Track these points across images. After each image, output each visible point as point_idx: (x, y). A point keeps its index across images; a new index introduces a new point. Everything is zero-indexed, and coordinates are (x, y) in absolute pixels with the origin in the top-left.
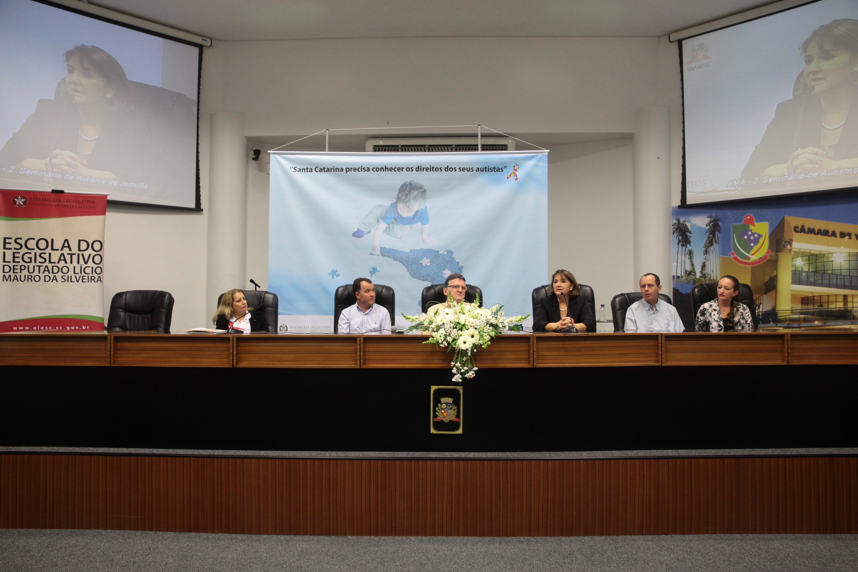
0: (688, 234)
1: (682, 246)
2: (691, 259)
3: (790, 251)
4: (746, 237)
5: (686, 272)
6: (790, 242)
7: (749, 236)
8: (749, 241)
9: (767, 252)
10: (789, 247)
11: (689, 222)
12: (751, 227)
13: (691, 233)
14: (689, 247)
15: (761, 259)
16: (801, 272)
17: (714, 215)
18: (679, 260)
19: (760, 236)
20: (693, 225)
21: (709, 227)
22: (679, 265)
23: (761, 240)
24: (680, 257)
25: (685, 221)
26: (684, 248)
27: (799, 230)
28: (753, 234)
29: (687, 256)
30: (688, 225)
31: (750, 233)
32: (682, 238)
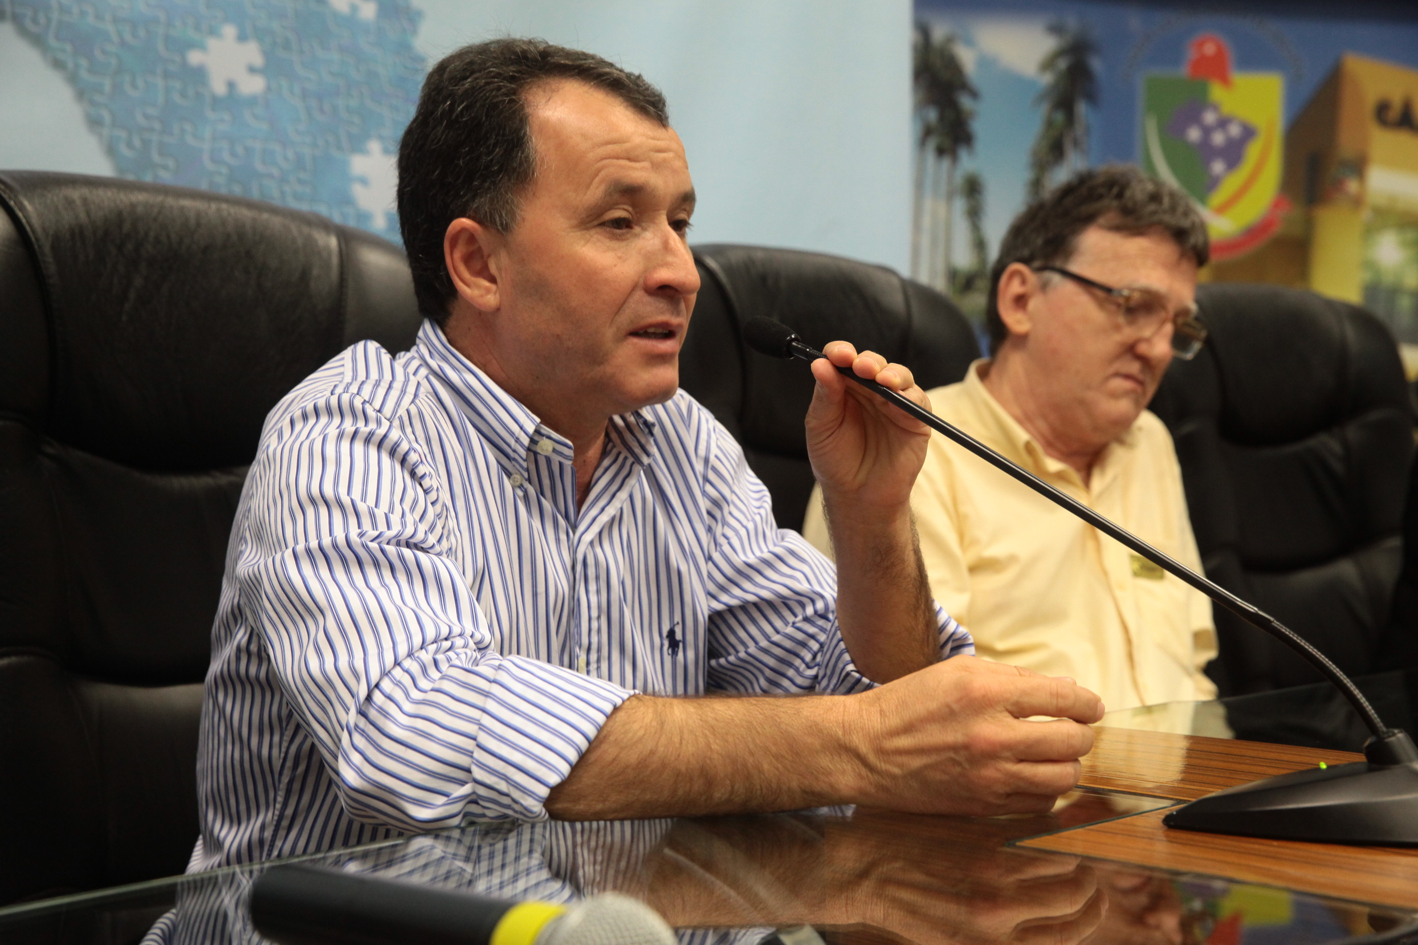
0: (966, 102)
1: (941, 152)
2: (974, 214)
3: (1358, 202)
4: (1194, 134)
5: (953, 274)
6: (1358, 167)
7: (1207, 131)
8: (1206, 151)
9: (1276, 205)
10: (1352, 186)
11: (969, 42)
12: (1217, 92)
13: (974, 94)
14: (968, 163)
15: (1253, 233)
16: (1394, 292)
17: (1072, 22)
18: (927, 221)
19: (1249, 133)
20: (985, 62)
21: (1047, 79)
22: (925, 241)
23: (1253, 151)
24: (928, 204)
25: (950, 40)
26: (946, 163)
27: (1394, 114)
28: (1223, 123)
29: (960, 205)
30: (967, 58)
31: (1210, 118)
32: (942, 118)
